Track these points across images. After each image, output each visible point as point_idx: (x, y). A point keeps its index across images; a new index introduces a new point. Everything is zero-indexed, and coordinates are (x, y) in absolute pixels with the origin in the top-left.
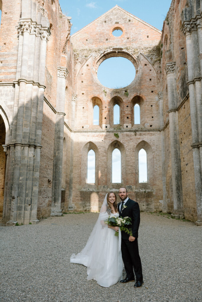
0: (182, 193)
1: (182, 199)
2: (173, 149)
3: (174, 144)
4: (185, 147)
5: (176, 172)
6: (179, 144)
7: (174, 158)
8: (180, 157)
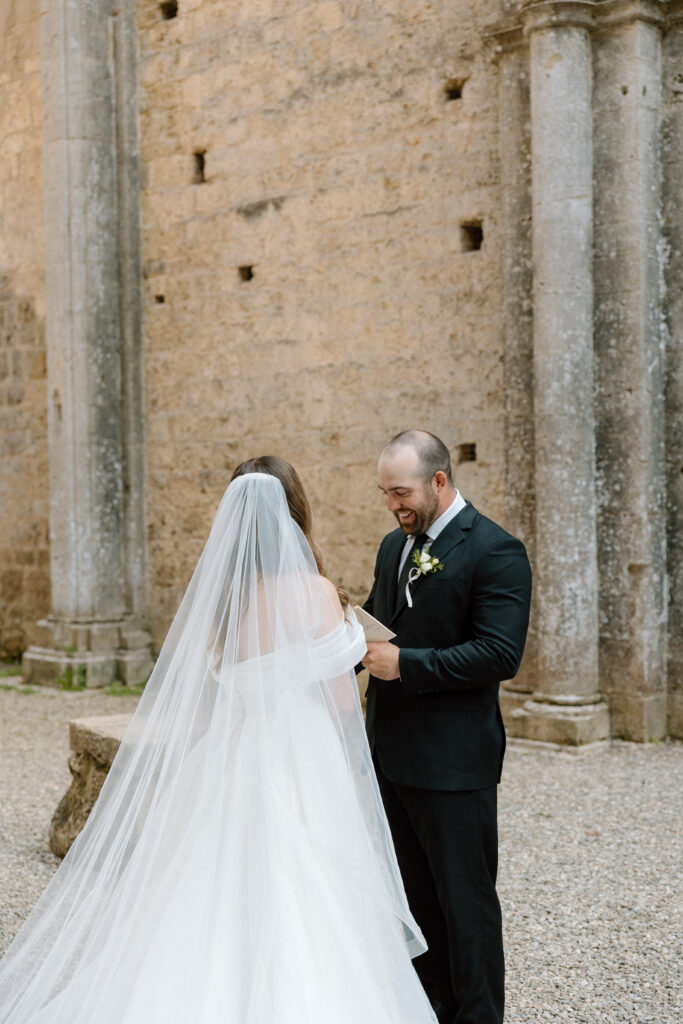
0: (140, 460)
1: (140, 519)
2: (78, 58)
3: (90, 13)
4: (233, 43)
5: (97, 272)
6: (130, 22)
7: (77, 146)
8: (132, 143)
